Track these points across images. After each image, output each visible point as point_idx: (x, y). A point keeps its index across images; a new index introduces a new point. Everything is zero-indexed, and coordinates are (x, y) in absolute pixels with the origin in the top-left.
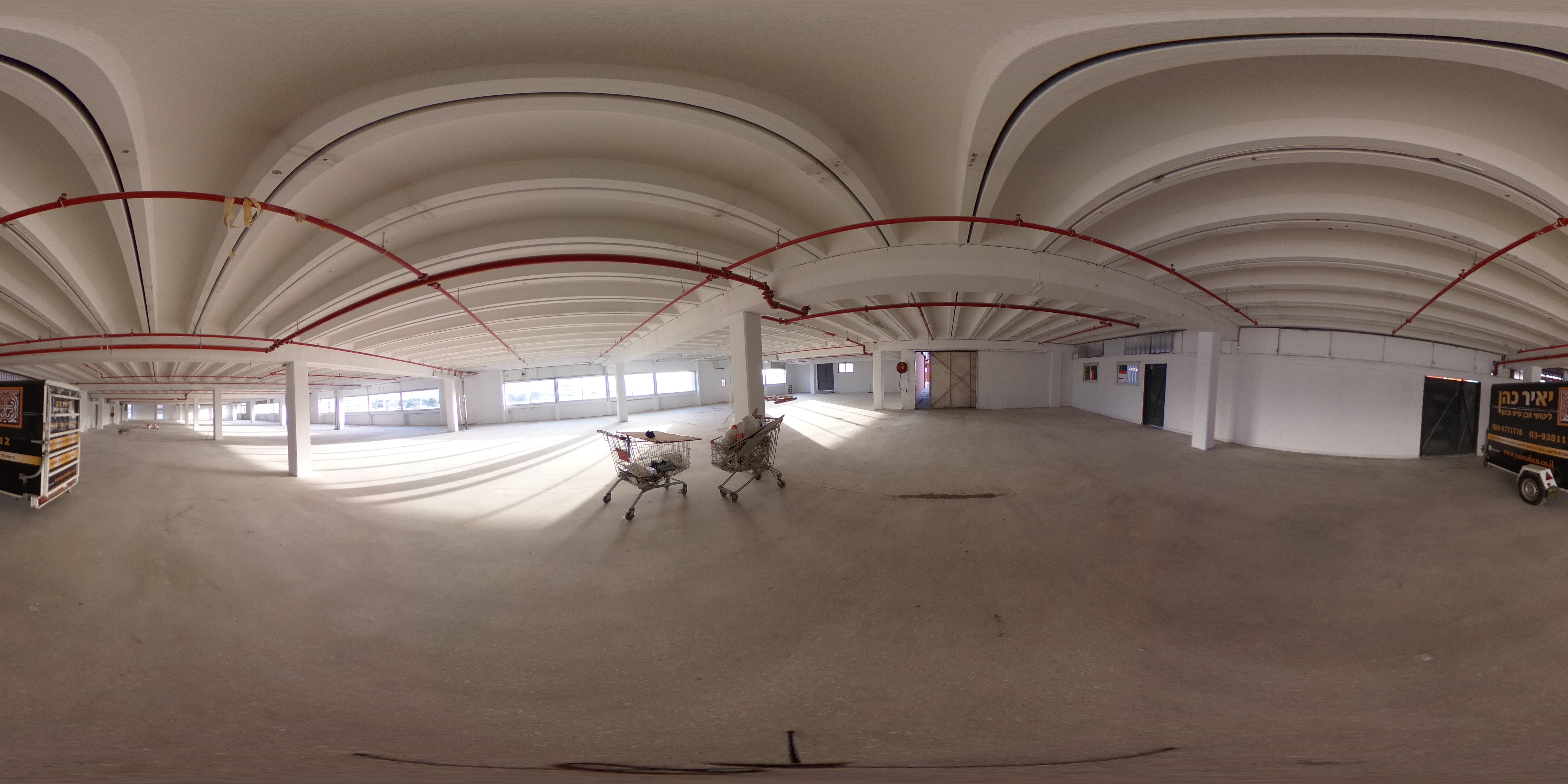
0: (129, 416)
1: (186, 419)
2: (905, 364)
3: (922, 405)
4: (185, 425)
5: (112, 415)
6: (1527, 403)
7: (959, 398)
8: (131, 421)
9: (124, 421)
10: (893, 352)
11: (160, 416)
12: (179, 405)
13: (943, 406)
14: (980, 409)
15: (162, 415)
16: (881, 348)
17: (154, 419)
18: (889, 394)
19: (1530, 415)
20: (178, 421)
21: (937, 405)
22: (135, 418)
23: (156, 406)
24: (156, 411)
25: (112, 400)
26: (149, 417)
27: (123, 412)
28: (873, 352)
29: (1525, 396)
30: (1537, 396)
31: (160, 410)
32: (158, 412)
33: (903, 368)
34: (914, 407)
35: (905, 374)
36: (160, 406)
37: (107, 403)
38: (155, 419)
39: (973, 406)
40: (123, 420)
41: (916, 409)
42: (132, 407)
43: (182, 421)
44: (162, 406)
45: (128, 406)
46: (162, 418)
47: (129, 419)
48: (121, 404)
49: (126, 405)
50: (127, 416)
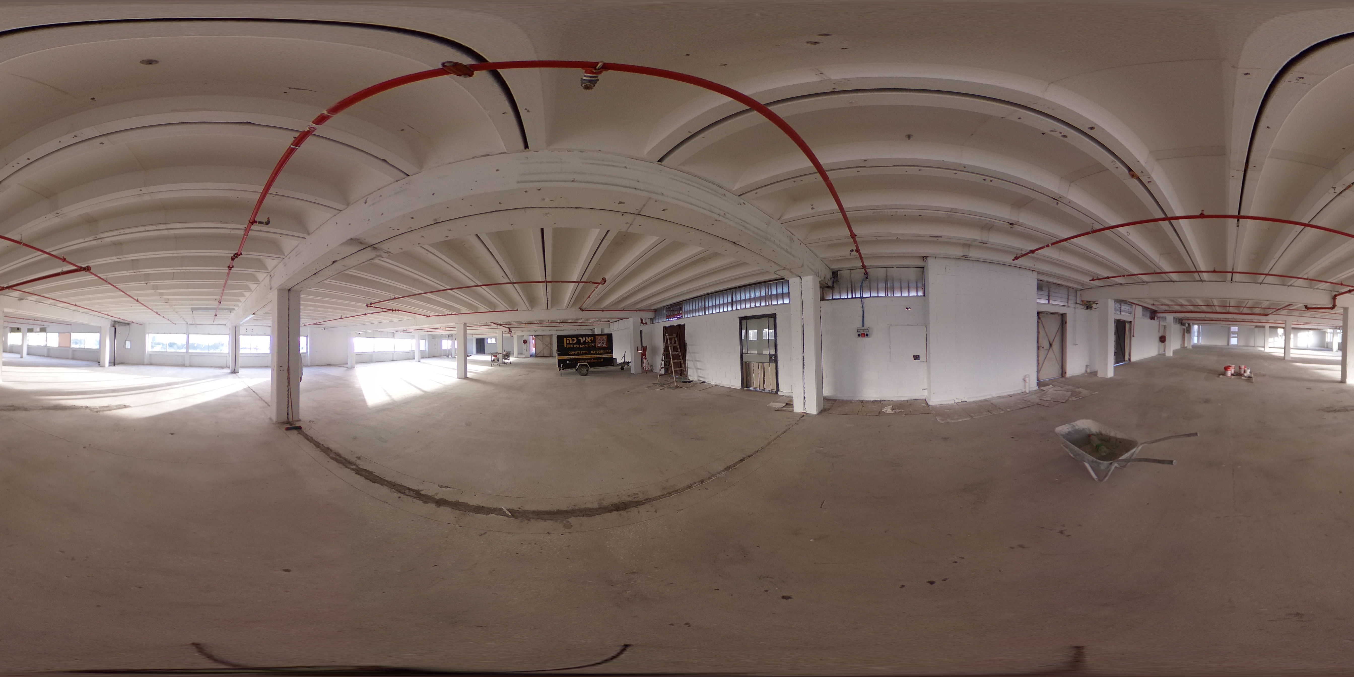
0: (1195, 340)
2: (526, 341)
5: (1163, 339)
6: (582, 342)
8: (1195, 347)
9: (1186, 347)
10: (521, 337)
11: (1234, 341)
12: (1264, 327)
15: (1236, 339)
16: (517, 336)
17: (1226, 344)
19: (584, 346)
20: (1262, 349)
21: (537, 355)
22: (1203, 342)
23: (1229, 329)
24: (1229, 335)
25: (1162, 315)
26: (1219, 342)
27: (1186, 335)
28: (514, 336)
29: (580, 339)
30: (586, 339)
31: (1234, 333)
32: (1232, 335)
35: (526, 346)
36: (1234, 329)
38: (1228, 344)
40: (1186, 345)
41: (530, 356)
42: (1199, 328)
44: (1237, 328)
45: (1191, 324)
46: (1236, 344)
47: (1192, 344)
48: (1181, 322)
49: (1189, 324)
50: (1192, 341)
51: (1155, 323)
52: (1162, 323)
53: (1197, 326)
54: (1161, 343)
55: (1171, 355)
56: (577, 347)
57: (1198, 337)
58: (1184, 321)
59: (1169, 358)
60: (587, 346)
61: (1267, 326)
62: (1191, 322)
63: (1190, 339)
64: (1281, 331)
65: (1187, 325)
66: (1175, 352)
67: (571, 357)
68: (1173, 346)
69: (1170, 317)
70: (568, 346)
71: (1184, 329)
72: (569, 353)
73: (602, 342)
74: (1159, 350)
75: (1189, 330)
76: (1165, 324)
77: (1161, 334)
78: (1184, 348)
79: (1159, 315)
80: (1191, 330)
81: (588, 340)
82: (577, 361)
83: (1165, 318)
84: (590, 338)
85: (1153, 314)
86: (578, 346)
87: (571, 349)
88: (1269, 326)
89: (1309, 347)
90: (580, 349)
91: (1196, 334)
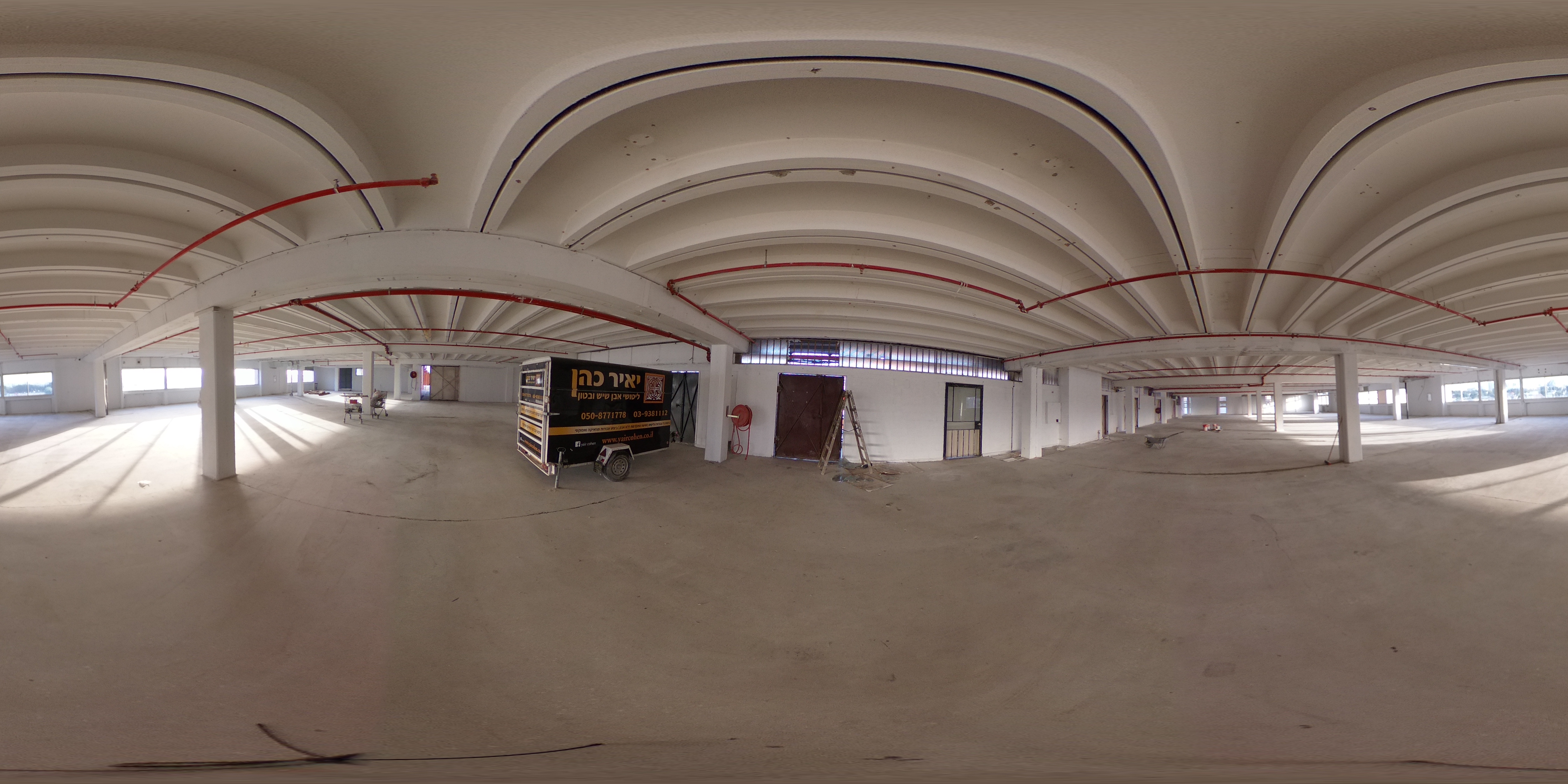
0: (1185, 411)
1: (1259, 413)
2: (415, 373)
3: (423, 398)
4: (1256, 422)
5: (1158, 411)
6: (616, 385)
7: (448, 394)
8: (1186, 418)
9: (1177, 418)
10: (407, 365)
11: (1223, 410)
12: (1246, 396)
13: (438, 399)
14: (460, 402)
15: (1225, 408)
16: (401, 362)
17: (1215, 413)
18: (404, 392)
19: (620, 396)
20: (1246, 416)
21: (434, 398)
22: (1192, 413)
23: (1217, 399)
24: (1217, 405)
25: (1158, 391)
26: (1208, 412)
27: (1176, 406)
28: (395, 364)
29: (612, 378)
30: (625, 379)
31: (1222, 403)
32: (1221, 405)
33: (414, 375)
34: (420, 399)
35: (415, 378)
36: (1222, 398)
37: (1150, 395)
38: (1217, 414)
39: (456, 399)
40: (1177, 416)
41: (421, 400)
42: (1188, 399)
43: (1251, 416)
44: (1225, 397)
45: (1181, 397)
46: (1225, 413)
47: (1182, 415)
48: (1172, 395)
49: (1179, 397)
50: (1182, 412)
51: (1152, 397)
52: (1158, 398)
53: (1186, 398)
54: (1156, 414)
55: (1166, 423)
56: (603, 398)
57: (1188, 407)
58: (1173, 395)
59: (1165, 425)
60: (627, 397)
61: (1249, 394)
62: (1180, 395)
63: (1181, 410)
64: (1269, 398)
65: (1177, 398)
66: (1168, 421)
67: (587, 430)
68: (1167, 416)
69: (1164, 393)
70: (581, 396)
71: (1174, 401)
72: (584, 416)
73: (655, 390)
74: (1155, 420)
75: (1179, 402)
76: (1159, 398)
77: (1156, 407)
78: (1174, 418)
79: (1154, 391)
80: (1181, 402)
81: (630, 381)
82: (599, 439)
83: (1160, 393)
84: (633, 376)
85: (1150, 391)
86: (607, 396)
87: (587, 405)
88: (1250, 395)
89: (1297, 412)
90: (611, 406)
91: (1186, 405)
